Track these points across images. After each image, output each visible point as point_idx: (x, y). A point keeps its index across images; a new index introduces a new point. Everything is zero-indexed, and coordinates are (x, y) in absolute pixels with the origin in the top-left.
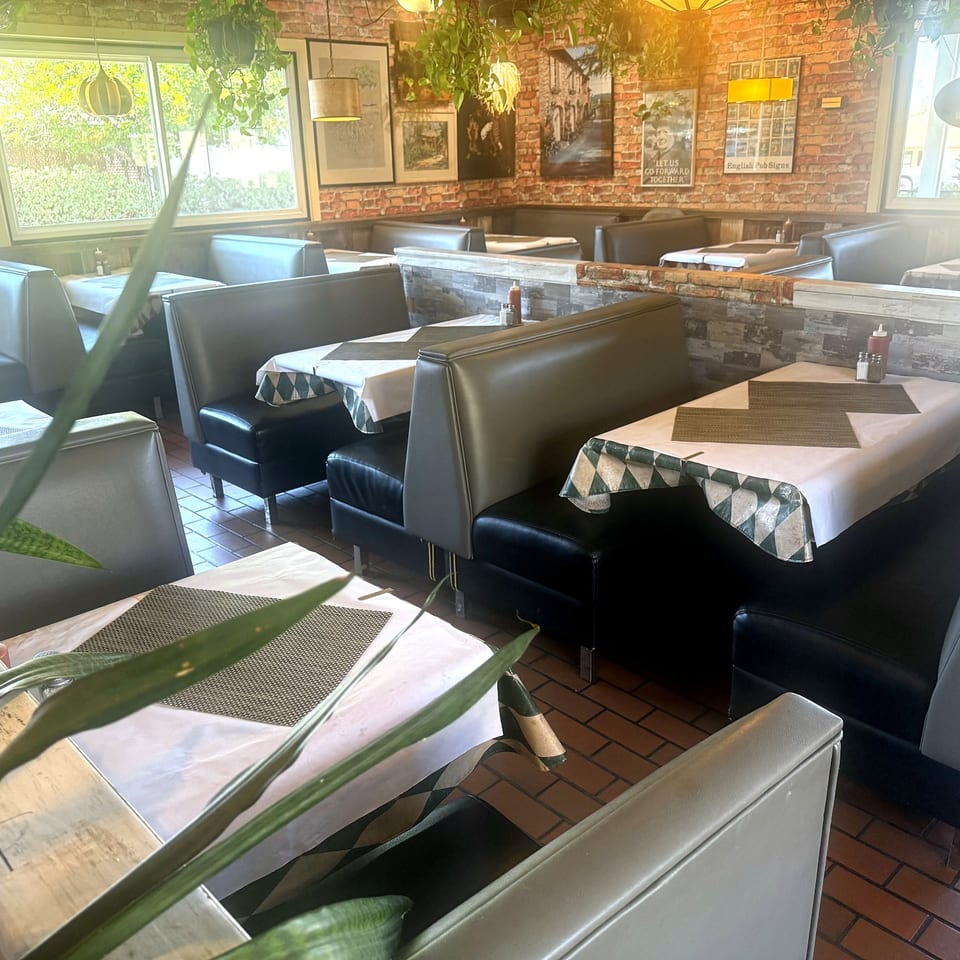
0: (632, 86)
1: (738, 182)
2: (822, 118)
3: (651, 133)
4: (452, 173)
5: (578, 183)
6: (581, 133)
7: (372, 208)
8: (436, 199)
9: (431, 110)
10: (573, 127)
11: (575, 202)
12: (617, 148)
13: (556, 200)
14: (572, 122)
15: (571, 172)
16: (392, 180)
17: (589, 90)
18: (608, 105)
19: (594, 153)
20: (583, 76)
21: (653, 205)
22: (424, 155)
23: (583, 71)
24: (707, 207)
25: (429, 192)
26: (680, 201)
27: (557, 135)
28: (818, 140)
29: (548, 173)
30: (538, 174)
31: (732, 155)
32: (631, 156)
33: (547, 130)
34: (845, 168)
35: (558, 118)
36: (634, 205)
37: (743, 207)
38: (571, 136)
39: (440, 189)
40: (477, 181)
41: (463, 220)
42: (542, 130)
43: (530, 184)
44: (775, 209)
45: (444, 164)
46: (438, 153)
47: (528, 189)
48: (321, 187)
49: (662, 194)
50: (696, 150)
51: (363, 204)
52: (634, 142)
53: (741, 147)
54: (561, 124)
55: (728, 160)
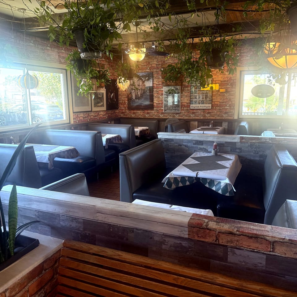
0: (159, 85)
1: (195, 111)
2: (219, 95)
3: (166, 98)
4: (104, 108)
5: (141, 111)
6: (142, 97)
7: (86, 119)
8: (101, 116)
9: (100, 89)
10: (139, 95)
11: (140, 117)
12: (155, 102)
13: (133, 116)
14: (139, 93)
15: (139, 108)
16: (91, 110)
17: (145, 85)
18: (151, 89)
19: (147, 103)
20: (143, 81)
21: (167, 117)
22: (99, 103)
23: (143, 79)
24: (185, 118)
25: (99, 114)
26: (176, 116)
27: (134, 97)
28: (218, 100)
29: (130, 108)
30: (126, 108)
31: (193, 104)
32: (159, 104)
33: (130, 96)
34: (227, 107)
35: (134, 93)
36: (161, 117)
37: (197, 118)
38: (138, 98)
39: (102, 113)
40: (110, 110)
41: (109, 122)
42: (128, 95)
43: (124, 111)
44: (207, 118)
45: (103, 106)
46: (102, 102)
47: (123, 113)
48: (73, 112)
49: (170, 114)
50: (181, 103)
51: (84, 118)
52: (160, 100)
53: (195, 102)
54: (135, 94)
55: (191, 105)
